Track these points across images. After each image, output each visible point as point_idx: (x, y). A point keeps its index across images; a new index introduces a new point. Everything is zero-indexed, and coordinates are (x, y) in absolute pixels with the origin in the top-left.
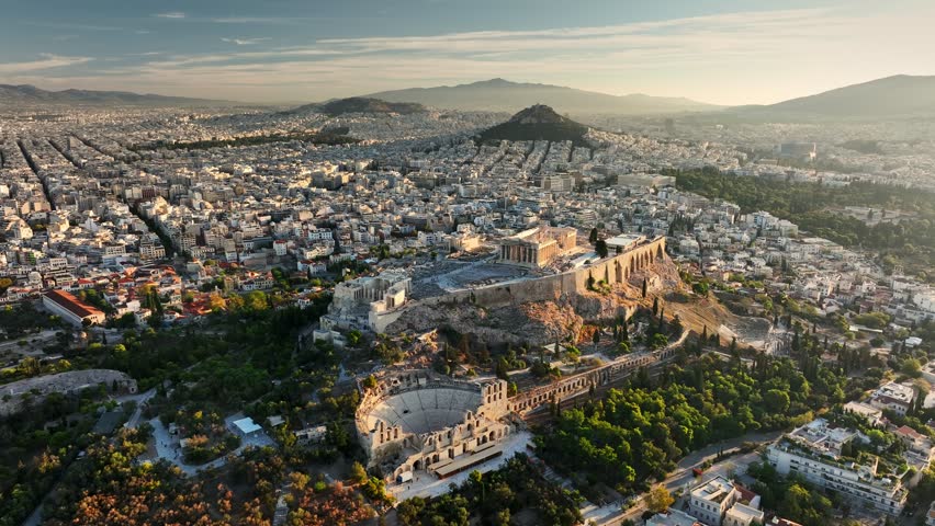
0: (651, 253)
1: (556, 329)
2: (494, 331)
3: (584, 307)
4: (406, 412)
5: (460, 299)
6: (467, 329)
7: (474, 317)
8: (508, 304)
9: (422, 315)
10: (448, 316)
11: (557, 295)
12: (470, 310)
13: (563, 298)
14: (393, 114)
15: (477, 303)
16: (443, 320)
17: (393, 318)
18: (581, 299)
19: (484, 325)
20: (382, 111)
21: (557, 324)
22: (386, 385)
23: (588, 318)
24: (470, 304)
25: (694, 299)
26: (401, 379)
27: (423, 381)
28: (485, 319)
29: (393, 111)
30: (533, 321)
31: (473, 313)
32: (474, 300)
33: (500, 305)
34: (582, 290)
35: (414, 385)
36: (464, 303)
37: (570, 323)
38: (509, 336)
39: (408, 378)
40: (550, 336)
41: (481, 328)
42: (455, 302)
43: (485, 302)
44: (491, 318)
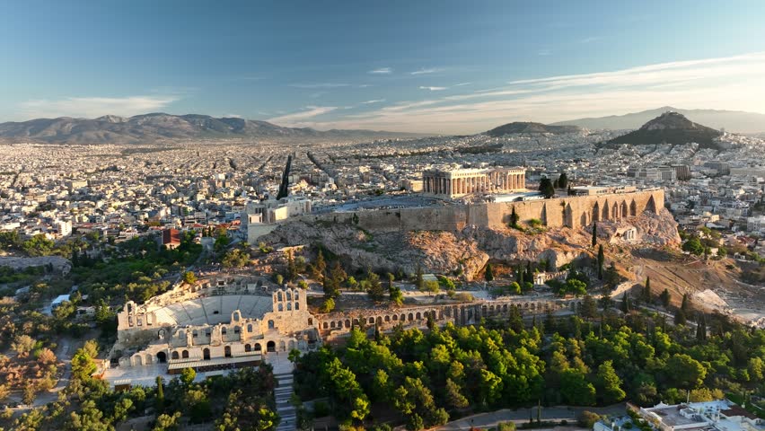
0: (633, 204)
1: (441, 259)
2: (369, 255)
3: (494, 244)
4: (216, 312)
5: (341, 220)
6: (341, 250)
7: (350, 238)
8: (396, 229)
9: (295, 230)
10: (323, 234)
11: (460, 226)
12: (349, 231)
13: (467, 231)
14: (547, 134)
15: (359, 225)
16: (317, 238)
17: (267, 231)
18: (491, 235)
19: (359, 247)
20: (538, 132)
21: (444, 255)
22: (209, 285)
23: (497, 256)
24: (351, 225)
25: (682, 259)
26: (230, 282)
27: (252, 287)
28: (362, 241)
29: (548, 131)
30: (415, 247)
31: (351, 234)
32: (357, 222)
33: (387, 230)
34: (497, 224)
35: (243, 289)
36: (344, 224)
37: (466, 256)
38: (384, 261)
39: (239, 283)
40: (431, 267)
41: (356, 250)
42: (335, 221)
43: (369, 225)
44: (368, 241)
